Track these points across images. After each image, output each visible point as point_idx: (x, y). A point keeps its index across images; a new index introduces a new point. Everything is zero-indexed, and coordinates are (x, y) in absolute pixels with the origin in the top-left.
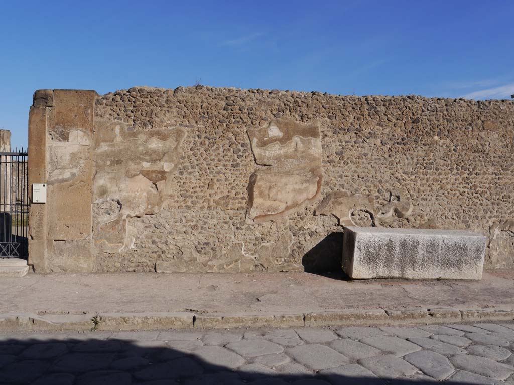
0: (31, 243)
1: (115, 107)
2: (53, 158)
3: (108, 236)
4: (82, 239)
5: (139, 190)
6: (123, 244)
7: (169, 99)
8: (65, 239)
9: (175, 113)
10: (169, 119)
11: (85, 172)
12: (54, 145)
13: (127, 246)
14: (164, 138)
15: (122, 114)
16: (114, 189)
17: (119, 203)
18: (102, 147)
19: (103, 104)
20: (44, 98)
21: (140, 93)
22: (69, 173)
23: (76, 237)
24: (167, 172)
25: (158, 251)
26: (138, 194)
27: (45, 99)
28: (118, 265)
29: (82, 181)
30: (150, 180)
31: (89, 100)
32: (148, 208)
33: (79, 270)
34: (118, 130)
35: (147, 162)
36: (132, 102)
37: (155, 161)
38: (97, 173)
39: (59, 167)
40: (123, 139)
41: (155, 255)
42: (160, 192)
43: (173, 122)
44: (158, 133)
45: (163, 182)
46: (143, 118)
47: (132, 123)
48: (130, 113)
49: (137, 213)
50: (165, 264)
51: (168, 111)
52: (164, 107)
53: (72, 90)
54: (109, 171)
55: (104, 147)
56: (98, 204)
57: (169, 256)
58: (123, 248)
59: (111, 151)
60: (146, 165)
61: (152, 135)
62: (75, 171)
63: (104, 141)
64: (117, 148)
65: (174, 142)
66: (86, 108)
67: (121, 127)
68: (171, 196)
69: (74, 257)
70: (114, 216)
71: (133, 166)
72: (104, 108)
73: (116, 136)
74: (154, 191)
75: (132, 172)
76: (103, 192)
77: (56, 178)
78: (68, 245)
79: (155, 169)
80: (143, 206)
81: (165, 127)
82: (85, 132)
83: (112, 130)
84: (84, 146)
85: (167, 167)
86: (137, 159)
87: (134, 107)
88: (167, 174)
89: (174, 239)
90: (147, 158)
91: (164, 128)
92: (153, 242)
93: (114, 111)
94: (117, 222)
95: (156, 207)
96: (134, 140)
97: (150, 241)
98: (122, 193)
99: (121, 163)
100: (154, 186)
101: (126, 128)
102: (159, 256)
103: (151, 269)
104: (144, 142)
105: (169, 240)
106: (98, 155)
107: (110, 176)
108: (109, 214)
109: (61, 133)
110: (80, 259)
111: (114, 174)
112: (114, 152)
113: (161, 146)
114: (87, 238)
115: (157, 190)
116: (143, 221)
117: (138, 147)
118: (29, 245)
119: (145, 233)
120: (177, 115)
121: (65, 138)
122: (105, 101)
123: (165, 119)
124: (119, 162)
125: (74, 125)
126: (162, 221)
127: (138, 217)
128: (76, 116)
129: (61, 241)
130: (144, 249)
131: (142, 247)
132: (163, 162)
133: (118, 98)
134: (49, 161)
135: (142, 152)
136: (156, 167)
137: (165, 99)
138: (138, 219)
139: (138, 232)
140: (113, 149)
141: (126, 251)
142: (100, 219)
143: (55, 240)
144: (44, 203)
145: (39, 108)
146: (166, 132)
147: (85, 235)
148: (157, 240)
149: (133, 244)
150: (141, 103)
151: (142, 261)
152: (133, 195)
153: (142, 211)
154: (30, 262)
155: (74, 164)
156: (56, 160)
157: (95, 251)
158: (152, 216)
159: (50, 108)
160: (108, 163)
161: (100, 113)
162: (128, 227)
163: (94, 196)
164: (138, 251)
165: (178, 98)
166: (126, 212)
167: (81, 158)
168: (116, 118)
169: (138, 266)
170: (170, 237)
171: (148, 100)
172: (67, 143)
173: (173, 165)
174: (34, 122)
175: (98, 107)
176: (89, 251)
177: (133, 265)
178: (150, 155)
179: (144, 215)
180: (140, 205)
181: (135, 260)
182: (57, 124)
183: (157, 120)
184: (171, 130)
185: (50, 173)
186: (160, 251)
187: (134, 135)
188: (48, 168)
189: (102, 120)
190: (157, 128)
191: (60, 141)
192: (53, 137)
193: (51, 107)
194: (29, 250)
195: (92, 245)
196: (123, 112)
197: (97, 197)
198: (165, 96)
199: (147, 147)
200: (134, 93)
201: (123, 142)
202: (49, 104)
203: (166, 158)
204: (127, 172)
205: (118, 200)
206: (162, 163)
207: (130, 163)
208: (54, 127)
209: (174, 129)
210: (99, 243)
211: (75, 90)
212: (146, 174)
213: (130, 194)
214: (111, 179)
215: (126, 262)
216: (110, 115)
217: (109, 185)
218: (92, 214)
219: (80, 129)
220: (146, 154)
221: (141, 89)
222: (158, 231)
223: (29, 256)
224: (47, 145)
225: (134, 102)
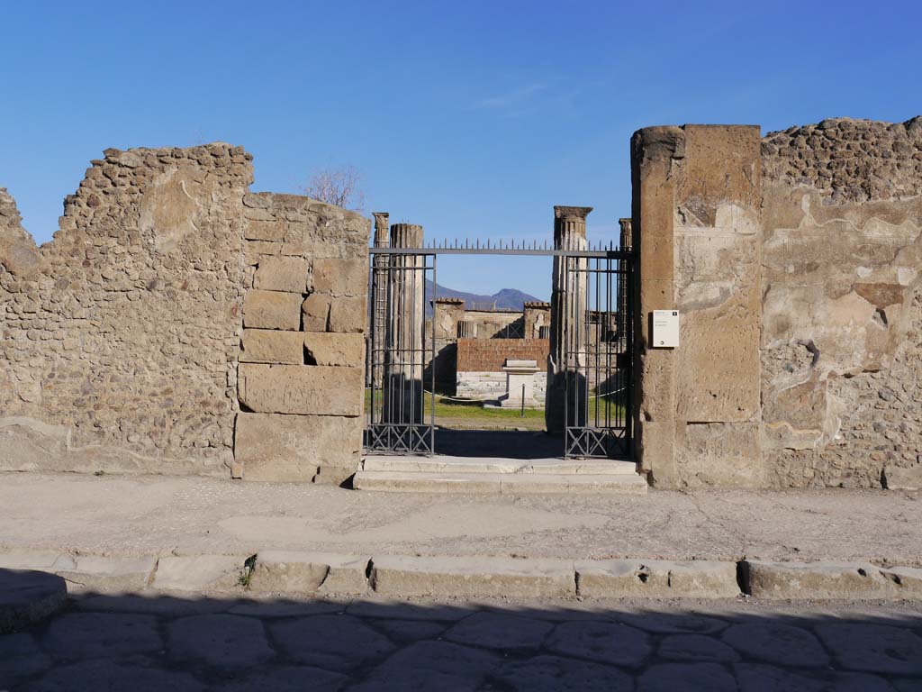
0: (648, 427)
1: (797, 159)
2: (686, 260)
3: (792, 414)
4: (742, 420)
5: (851, 323)
6: (822, 431)
7: (899, 141)
8: (710, 420)
9: (912, 170)
10: (900, 182)
11: (746, 286)
12: (688, 235)
13: (827, 435)
14: (895, 219)
15: (811, 171)
16: (805, 319)
17: (810, 348)
18: (777, 238)
19: (774, 153)
20: (666, 142)
21: (842, 130)
22: (717, 290)
23: (730, 416)
24: (903, 287)
25: (887, 446)
26: (849, 330)
27: (670, 144)
28: (809, 473)
29: (741, 305)
30: (872, 302)
31: (751, 145)
32: (868, 358)
33: (737, 482)
34: (806, 203)
35: (866, 267)
36: (828, 149)
37: (880, 264)
38: (769, 288)
39: (698, 278)
40: (818, 222)
41: (882, 454)
42: (892, 326)
43: (910, 188)
44: (882, 210)
45: (896, 306)
46: (850, 179)
47: (831, 190)
48: (824, 169)
49: (849, 370)
50: (903, 472)
51: (898, 165)
52: (890, 157)
53: (719, 126)
54: (792, 283)
55: (782, 238)
56: (770, 351)
57: (908, 455)
58: (819, 439)
59: (795, 246)
60: (864, 273)
61: (871, 212)
62: (728, 285)
63: (781, 226)
64: (806, 239)
65: (915, 226)
66: (746, 160)
67: (812, 197)
68: (909, 335)
69: (727, 456)
70: (802, 375)
71: (838, 276)
72: (777, 160)
73: (803, 215)
74: (879, 325)
75: (836, 287)
76: (783, 327)
77: (692, 300)
78: (716, 433)
79: (881, 281)
80: (859, 356)
81: (894, 196)
82: (745, 209)
83: (796, 203)
84: (745, 234)
85: (904, 276)
86: (846, 260)
87: (832, 157)
88: (904, 290)
89: (918, 421)
90: (865, 258)
91: (892, 199)
92: (877, 427)
93: (795, 167)
94: (810, 386)
95: (885, 357)
96: (837, 222)
97: (870, 425)
98: (818, 328)
99: (816, 268)
100: (878, 315)
101: (821, 199)
102: (890, 457)
103: (874, 481)
104: (858, 227)
105: (907, 424)
106: (769, 254)
107: (796, 294)
108: (792, 371)
109: (700, 209)
110: (739, 460)
111: (803, 291)
112: (801, 246)
113: (890, 235)
114: (752, 419)
115: (886, 322)
116: (856, 386)
117: (846, 237)
118: (644, 432)
119: (862, 409)
120: (917, 174)
121: (708, 219)
122: (777, 148)
123: (894, 181)
124: (812, 267)
125: (725, 195)
126: (894, 384)
127: (848, 376)
128: (727, 176)
129: (700, 425)
130: (858, 441)
131: (855, 437)
132: (896, 267)
133: (802, 140)
134: (678, 265)
135: (855, 247)
136: (883, 278)
137: (891, 142)
138: (848, 380)
139: (848, 407)
140: (799, 242)
141: (825, 444)
142: (774, 382)
143: (689, 423)
144: (673, 348)
145: (658, 161)
146: (898, 207)
147: (748, 413)
148: (884, 424)
149: (838, 430)
150: (844, 149)
151: (856, 465)
152: (840, 332)
153: (858, 364)
154: (646, 465)
155: (726, 271)
156: (691, 263)
157: (766, 444)
158: (874, 375)
159: (677, 162)
160: (791, 269)
161: (769, 171)
162: (829, 397)
163: (765, 335)
164: (849, 447)
165: (917, 139)
166: (826, 365)
167: (738, 260)
168: (800, 180)
169: (849, 475)
170: (909, 417)
171: (858, 143)
172: (711, 229)
173: (915, 273)
174: (651, 188)
175: (766, 159)
176: (755, 443)
177: (838, 473)
178: (871, 253)
179: (861, 374)
180: (855, 353)
181: (843, 463)
182: (692, 193)
183: (881, 183)
184: (907, 203)
185: (681, 290)
186: (891, 445)
187: (838, 213)
188: (678, 278)
189: (774, 184)
190: (880, 200)
191: (699, 225)
192: (687, 218)
193: (680, 158)
194: (644, 443)
195: (761, 433)
196: (811, 167)
197: (771, 336)
198: (891, 134)
199: (864, 238)
200: (832, 130)
201: (817, 227)
202: (677, 154)
203: (901, 258)
204: (828, 286)
205: (811, 343)
206: (894, 269)
207: (833, 268)
208: (686, 199)
209: (912, 201)
210: (774, 427)
211: (724, 126)
212: (865, 291)
213: (833, 329)
214: (796, 300)
215: (826, 467)
216: (789, 174)
217: (793, 314)
218: (761, 370)
219: (736, 201)
220: (862, 250)
221: (846, 123)
222: (886, 407)
223: (645, 453)
224: (676, 234)
225: (832, 148)
